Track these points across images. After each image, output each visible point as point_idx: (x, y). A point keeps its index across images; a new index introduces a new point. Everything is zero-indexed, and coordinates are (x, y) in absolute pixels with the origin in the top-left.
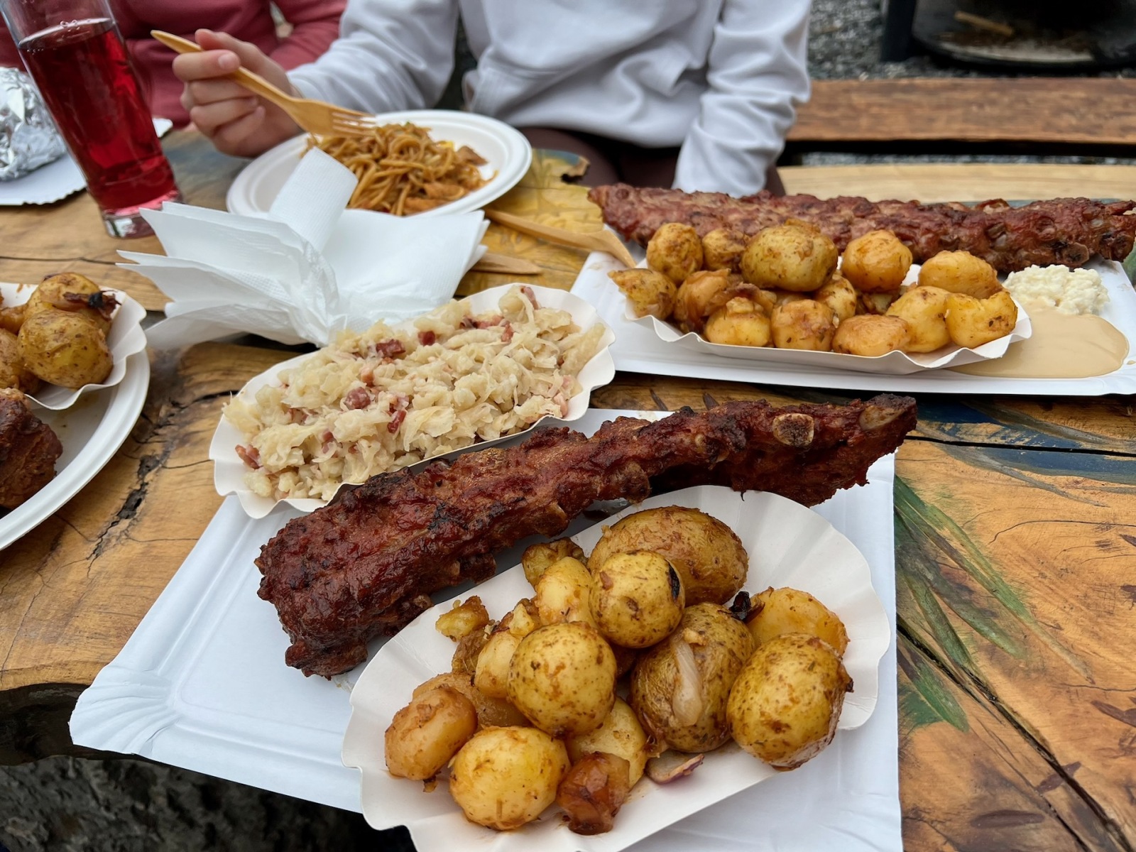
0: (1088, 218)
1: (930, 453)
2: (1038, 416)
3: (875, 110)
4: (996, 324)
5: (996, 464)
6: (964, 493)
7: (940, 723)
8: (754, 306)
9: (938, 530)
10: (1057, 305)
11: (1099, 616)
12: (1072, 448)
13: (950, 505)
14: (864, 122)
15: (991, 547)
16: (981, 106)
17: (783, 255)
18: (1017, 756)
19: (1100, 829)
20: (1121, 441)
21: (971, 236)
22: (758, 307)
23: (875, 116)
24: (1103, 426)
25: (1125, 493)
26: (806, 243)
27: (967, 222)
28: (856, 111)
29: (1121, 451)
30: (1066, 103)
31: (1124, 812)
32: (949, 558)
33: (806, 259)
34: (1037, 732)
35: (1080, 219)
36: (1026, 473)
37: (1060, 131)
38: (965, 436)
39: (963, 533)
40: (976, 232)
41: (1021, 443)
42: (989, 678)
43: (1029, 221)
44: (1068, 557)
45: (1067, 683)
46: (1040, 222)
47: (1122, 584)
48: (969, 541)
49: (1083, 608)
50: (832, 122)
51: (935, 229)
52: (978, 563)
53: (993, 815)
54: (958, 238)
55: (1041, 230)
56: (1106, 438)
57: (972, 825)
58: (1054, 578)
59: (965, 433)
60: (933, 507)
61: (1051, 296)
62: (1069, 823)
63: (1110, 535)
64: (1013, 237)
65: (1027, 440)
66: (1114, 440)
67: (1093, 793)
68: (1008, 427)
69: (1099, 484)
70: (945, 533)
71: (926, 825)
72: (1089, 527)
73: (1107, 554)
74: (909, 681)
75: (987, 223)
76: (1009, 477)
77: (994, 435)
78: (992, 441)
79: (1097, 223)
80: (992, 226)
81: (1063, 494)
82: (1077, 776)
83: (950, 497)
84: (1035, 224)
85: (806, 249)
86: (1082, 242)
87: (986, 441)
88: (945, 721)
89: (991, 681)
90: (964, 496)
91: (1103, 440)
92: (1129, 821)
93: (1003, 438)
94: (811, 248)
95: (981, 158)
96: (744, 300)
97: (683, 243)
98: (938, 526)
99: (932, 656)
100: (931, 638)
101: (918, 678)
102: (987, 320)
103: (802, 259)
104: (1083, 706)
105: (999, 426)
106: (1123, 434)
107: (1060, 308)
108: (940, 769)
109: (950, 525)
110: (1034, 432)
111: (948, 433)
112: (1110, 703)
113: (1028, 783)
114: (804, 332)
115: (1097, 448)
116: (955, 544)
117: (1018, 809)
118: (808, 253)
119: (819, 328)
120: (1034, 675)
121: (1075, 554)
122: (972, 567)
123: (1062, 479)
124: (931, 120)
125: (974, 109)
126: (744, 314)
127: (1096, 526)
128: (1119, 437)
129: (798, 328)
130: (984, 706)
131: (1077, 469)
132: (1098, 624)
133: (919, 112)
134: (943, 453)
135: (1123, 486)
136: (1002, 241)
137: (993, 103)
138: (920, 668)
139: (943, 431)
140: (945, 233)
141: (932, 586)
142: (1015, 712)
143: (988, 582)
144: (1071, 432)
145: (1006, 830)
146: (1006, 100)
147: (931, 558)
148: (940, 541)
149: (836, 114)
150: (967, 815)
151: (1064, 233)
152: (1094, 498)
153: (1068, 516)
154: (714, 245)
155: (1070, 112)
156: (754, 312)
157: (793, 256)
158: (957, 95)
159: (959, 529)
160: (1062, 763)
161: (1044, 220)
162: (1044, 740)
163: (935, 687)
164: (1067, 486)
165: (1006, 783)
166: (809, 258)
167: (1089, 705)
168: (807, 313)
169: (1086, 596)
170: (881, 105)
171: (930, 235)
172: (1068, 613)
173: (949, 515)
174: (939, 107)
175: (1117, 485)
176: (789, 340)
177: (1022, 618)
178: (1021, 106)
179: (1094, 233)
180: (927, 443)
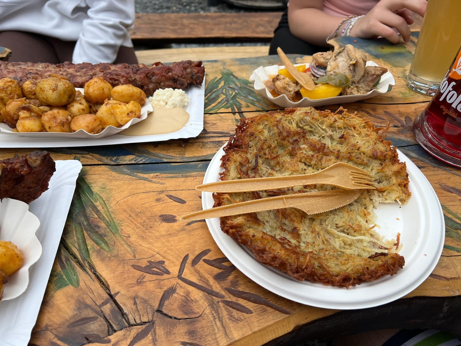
0: (185, 69)
1: (103, 170)
2: (151, 150)
3: (192, 26)
4: (130, 114)
5: (129, 172)
6: (111, 186)
7: (68, 286)
8: (31, 114)
9: (95, 203)
10: (166, 104)
11: (146, 229)
12: (160, 162)
13: (103, 191)
14: (187, 30)
15: (114, 207)
16: (231, 24)
17: (45, 91)
18: (95, 294)
19: (120, 318)
20: (179, 157)
21: (141, 78)
22: (33, 114)
23: (191, 28)
24: (173, 152)
25: (173, 178)
26: (54, 85)
27: (139, 72)
28: (184, 26)
29: (178, 161)
30: (262, 22)
31: (130, 309)
32: (95, 214)
33: (55, 92)
34: (107, 282)
35: (182, 69)
36: (138, 174)
37: (257, 33)
38: (120, 162)
39: (105, 203)
40: (142, 76)
41: (141, 162)
42: (94, 263)
43: (162, 71)
44: (143, 207)
45: (124, 259)
46: (167, 71)
47: (160, 215)
48: (106, 206)
49: (141, 227)
50: (174, 31)
51: (126, 75)
52: (106, 215)
53: (77, 321)
54: (135, 79)
55: (167, 74)
56: (174, 156)
57: (68, 328)
58: (134, 217)
59: (121, 160)
60: (97, 193)
61: (164, 101)
62: (108, 318)
63: (162, 196)
64: (157, 78)
65: (144, 160)
66: (176, 157)
67: (121, 303)
68: (138, 156)
69: (165, 175)
70: (97, 204)
71: (49, 332)
72: (155, 193)
73: (158, 203)
74: (61, 270)
75: (146, 72)
76: (131, 177)
77: (132, 160)
78: (131, 162)
79: (189, 70)
80: (149, 73)
81: (150, 181)
82: (117, 298)
83: (105, 188)
84: (165, 72)
85: (54, 87)
86: (184, 78)
87: (128, 163)
88: (70, 285)
89: (95, 264)
90: (110, 187)
91: (172, 157)
92: (131, 312)
93: (135, 161)
94: (57, 87)
95: (244, 44)
96: (25, 111)
97: (7, 87)
98: (95, 201)
99: (75, 257)
100: (76, 250)
101: (65, 268)
102: (126, 113)
103: (53, 92)
104: (128, 267)
105: (134, 156)
106: (179, 154)
107: (167, 105)
108: (62, 306)
109: (101, 200)
110: (147, 157)
111: (114, 161)
112: (139, 265)
113: (96, 305)
114: (55, 124)
115: (169, 161)
116: (100, 208)
117: (89, 316)
118: (55, 89)
119: (61, 122)
120: (112, 258)
121: (146, 205)
122: (103, 217)
123: (152, 175)
124: (212, 29)
125: (228, 25)
126: (27, 118)
127: (157, 193)
128: (178, 156)
129: (52, 122)
130: (89, 275)
131: (159, 170)
132: (145, 232)
133: (208, 26)
134: (109, 169)
135: (173, 175)
136: (154, 79)
137: (235, 22)
138: (67, 264)
139: (112, 160)
140: (131, 77)
141: (85, 228)
142: (101, 276)
143: (108, 222)
144: (162, 155)
145: (81, 327)
146: (240, 21)
147: (88, 215)
148: (95, 208)
149: (176, 27)
150: (67, 324)
151: (176, 75)
152: (161, 181)
153: (148, 190)
154: (26, 87)
155: (262, 26)
156: (31, 116)
157: (49, 90)
158: (223, 20)
159: (104, 201)
160: (112, 293)
161: (169, 69)
162: (108, 285)
163: (71, 271)
164: (153, 178)
165: (87, 306)
166: (56, 91)
167: (130, 267)
168: (55, 115)
169: (144, 222)
170: (194, 24)
171: (124, 78)
172: (135, 230)
173: (102, 196)
174: (216, 24)
175: (171, 175)
176: (50, 128)
177: (116, 235)
178: (245, 24)
179: (188, 74)
180: (104, 166)
